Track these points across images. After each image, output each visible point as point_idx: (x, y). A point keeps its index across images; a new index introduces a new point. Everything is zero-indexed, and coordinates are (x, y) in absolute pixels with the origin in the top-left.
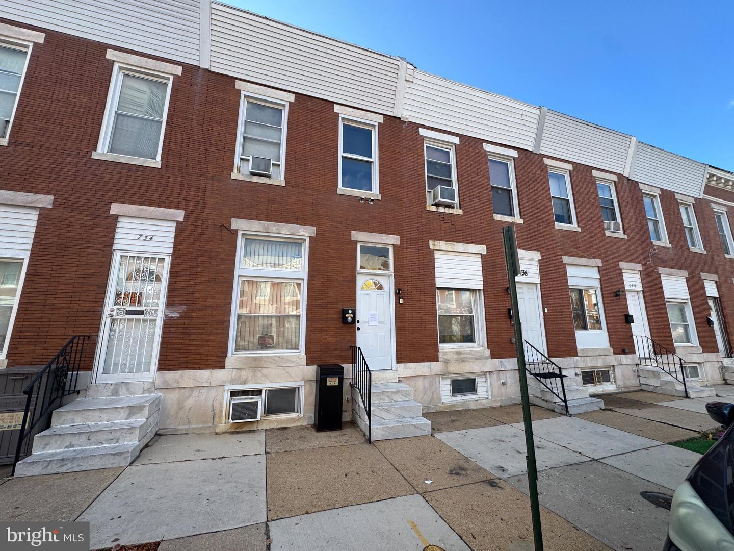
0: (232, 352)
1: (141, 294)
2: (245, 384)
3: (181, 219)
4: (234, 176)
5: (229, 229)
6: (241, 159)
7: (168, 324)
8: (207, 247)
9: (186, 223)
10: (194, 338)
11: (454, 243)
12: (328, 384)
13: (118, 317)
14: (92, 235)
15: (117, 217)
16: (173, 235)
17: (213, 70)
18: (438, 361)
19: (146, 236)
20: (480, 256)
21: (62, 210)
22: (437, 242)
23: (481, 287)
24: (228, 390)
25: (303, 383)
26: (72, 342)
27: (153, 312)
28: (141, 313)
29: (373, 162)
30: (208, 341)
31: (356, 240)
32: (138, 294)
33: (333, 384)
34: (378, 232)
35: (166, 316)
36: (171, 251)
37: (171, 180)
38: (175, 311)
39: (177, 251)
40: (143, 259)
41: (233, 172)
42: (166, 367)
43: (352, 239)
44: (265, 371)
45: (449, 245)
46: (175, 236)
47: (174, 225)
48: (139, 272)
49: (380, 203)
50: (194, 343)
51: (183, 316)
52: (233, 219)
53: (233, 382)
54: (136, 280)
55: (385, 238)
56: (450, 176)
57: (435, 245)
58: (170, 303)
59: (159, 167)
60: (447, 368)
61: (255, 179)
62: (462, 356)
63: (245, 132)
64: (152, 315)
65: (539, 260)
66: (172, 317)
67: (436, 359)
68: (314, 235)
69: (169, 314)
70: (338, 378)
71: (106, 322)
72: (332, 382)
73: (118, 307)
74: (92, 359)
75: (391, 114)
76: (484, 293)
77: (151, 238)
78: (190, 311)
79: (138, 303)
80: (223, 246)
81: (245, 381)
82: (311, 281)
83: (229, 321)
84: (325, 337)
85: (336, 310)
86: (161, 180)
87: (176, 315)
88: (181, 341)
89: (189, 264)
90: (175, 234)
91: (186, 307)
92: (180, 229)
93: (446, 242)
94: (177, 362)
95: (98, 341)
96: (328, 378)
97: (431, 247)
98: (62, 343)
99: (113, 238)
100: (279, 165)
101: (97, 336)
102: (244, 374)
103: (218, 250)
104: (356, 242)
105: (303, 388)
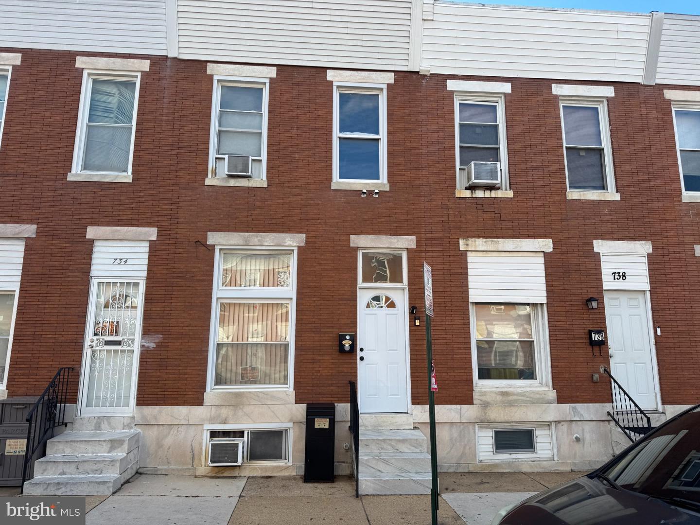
0: (211, 386)
1: (118, 322)
2: (225, 423)
3: (154, 238)
4: (209, 181)
5: (205, 245)
6: (216, 158)
7: (145, 355)
8: (182, 267)
9: (160, 242)
10: (170, 371)
11: (498, 239)
12: (317, 426)
13: (97, 348)
14: (71, 263)
15: (92, 242)
16: (147, 256)
17: (182, 57)
18: (472, 404)
19: (121, 260)
20: (542, 255)
21: (44, 239)
22: (471, 241)
23: (544, 300)
24: (208, 430)
25: (290, 425)
26: (59, 374)
27: (131, 343)
28: (119, 343)
29: (380, 139)
30: (185, 374)
31: (356, 246)
32: (115, 323)
33: (322, 426)
34: (386, 234)
35: (143, 346)
36: (145, 274)
37: (143, 194)
38: (151, 340)
39: (151, 274)
40: (118, 284)
41: (207, 177)
42: (145, 402)
43: (352, 245)
44: (247, 409)
45: (490, 243)
46: (149, 258)
47: (147, 244)
48: (115, 299)
49: (390, 195)
50: (171, 376)
51: (160, 346)
52: (209, 233)
53: (212, 420)
54: (113, 307)
55: (396, 241)
56: (497, 142)
57: (467, 245)
58: (146, 331)
59: (131, 181)
60: (485, 414)
61: (233, 183)
62: (510, 398)
63: (220, 125)
64: (129, 345)
65: (649, 254)
66: (148, 347)
67: (469, 400)
68: (303, 244)
69: (145, 344)
70: (328, 420)
71: (87, 352)
72: (322, 423)
73: (98, 337)
74: (76, 391)
75: (405, 69)
76: (548, 309)
77: (126, 262)
78: (166, 341)
79: (116, 333)
80: (199, 265)
81: (226, 420)
82: (301, 301)
83: (207, 351)
84: (317, 369)
85: (331, 335)
86: (132, 196)
87: (152, 345)
88: (159, 374)
89: (163, 288)
90: (149, 255)
91: (161, 336)
92: (154, 250)
93: (484, 240)
94: (156, 396)
95: (80, 374)
96: (316, 419)
97: (462, 247)
98: (50, 374)
99: (90, 264)
100: (260, 161)
101: (80, 367)
102: (224, 412)
103: (194, 270)
104: (356, 249)
105: (291, 431)
